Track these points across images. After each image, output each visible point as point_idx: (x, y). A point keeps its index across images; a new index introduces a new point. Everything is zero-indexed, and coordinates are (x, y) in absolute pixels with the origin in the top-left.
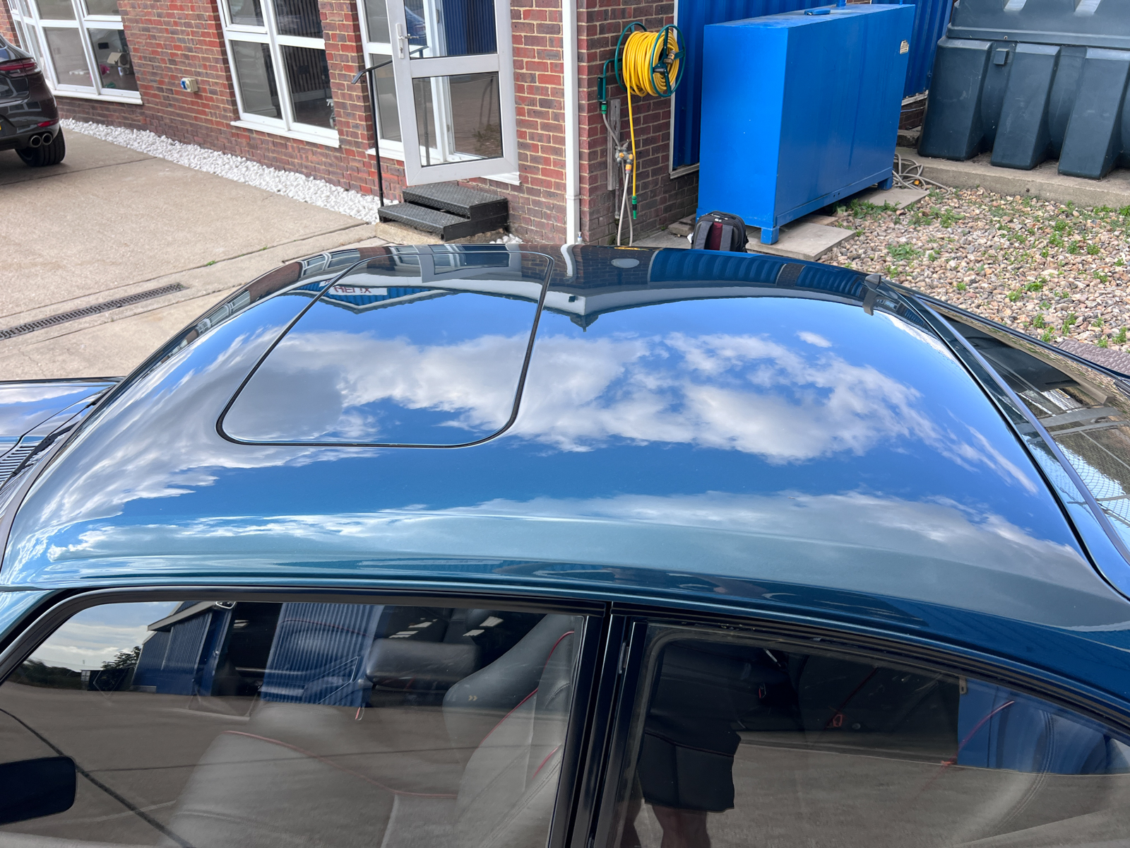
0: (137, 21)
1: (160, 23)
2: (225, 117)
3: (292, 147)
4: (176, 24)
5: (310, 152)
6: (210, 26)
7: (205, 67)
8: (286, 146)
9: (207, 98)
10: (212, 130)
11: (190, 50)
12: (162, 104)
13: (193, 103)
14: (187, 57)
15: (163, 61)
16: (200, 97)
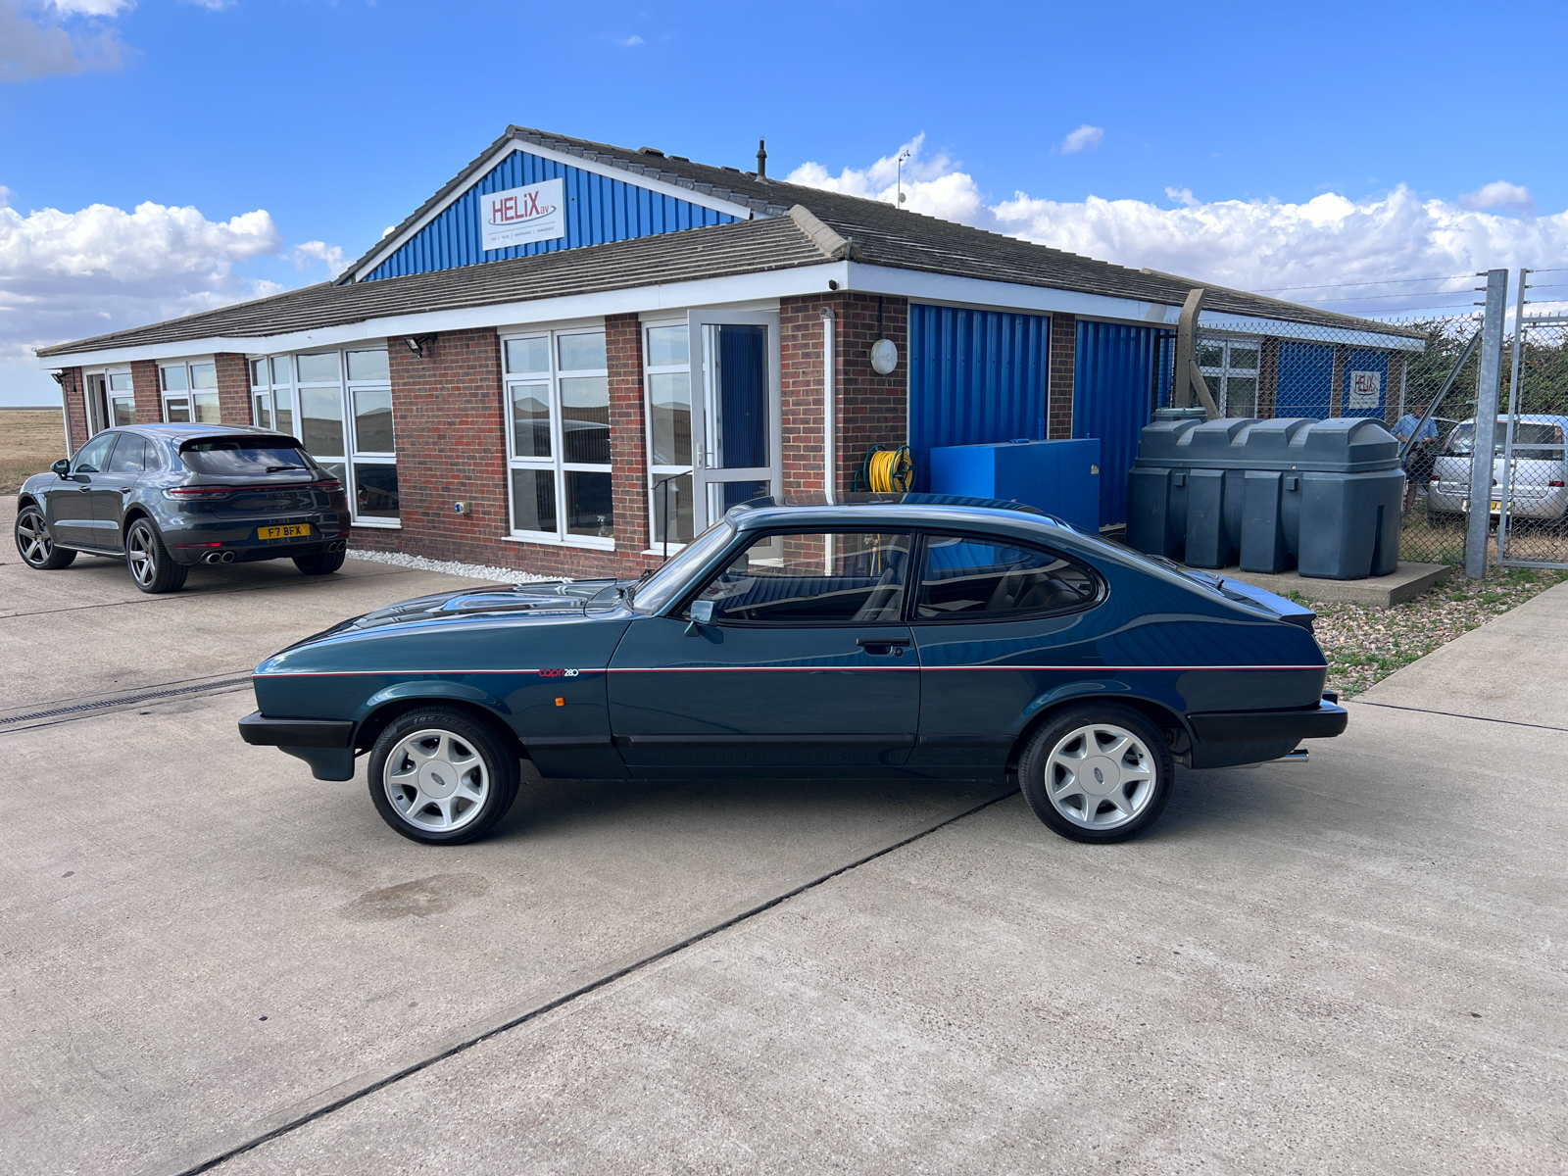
0: (414, 456)
1: (441, 457)
2: (496, 534)
3: (565, 555)
4: (458, 457)
5: (583, 558)
6: (496, 458)
7: (482, 492)
8: (558, 555)
9: (478, 519)
10: (477, 546)
11: (469, 478)
12: (424, 527)
13: (461, 524)
14: (464, 484)
15: (437, 489)
16: (471, 518)
